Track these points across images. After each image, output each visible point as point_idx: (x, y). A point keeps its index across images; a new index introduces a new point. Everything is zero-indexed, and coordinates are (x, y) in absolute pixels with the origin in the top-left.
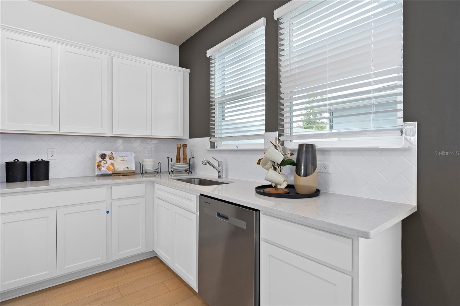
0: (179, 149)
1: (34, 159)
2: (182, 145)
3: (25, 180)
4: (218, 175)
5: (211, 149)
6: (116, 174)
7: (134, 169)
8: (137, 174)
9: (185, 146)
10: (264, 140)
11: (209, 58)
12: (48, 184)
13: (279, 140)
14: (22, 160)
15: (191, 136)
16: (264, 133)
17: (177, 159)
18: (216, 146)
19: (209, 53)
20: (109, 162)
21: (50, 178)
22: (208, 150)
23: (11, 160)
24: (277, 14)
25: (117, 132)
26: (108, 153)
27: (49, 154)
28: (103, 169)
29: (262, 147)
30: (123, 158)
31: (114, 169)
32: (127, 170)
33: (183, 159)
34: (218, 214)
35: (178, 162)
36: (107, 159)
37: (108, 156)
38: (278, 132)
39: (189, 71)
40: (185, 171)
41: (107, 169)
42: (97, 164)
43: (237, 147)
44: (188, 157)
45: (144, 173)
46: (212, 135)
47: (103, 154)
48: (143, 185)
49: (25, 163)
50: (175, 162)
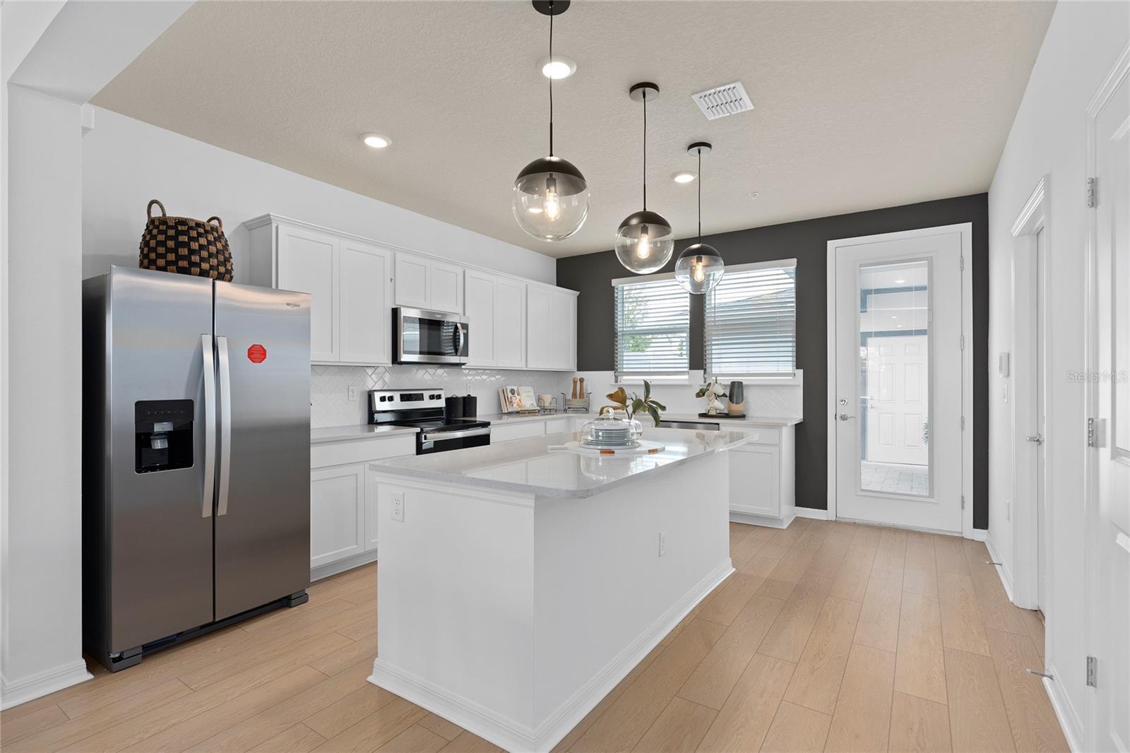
0: (575, 384)
7: (535, 407)
9: (582, 380)
10: (687, 376)
11: (614, 287)
14: (456, 396)
15: (581, 369)
16: (687, 370)
17: (573, 394)
19: (615, 283)
20: (518, 397)
21: (477, 414)
22: (612, 385)
26: (515, 388)
29: (687, 383)
30: (527, 393)
31: (520, 406)
33: (580, 394)
35: (575, 397)
36: (516, 394)
37: (516, 391)
38: (701, 371)
39: (578, 293)
40: (584, 408)
41: (517, 406)
44: (585, 392)
47: (512, 389)
50: (571, 396)
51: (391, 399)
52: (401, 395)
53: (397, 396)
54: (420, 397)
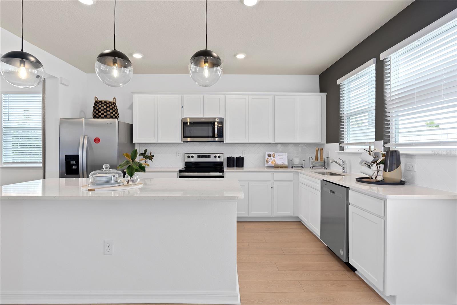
0: (317, 151)
1: (238, 156)
2: (319, 148)
3: (234, 167)
4: (343, 171)
5: (340, 152)
6: (276, 166)
7: (287, 164)
8: (289, 167)
9: (322, 149)
10: (374, 146)
11: (339, 85)
12: (243, 169)
13: (384, 146)
14: (233, 157)
15: (328, 142)
16: (374, 141)
17: (316, 158)
18: (345, 149)
19: (339, 82)
20: (273, 159)
21: (244, 166)
22: (338, 153)
23: (229, 157)
24: (382, 56)
25: (277, 141)
26: (272, 153)
27: (243, 154)
28: (269, 163)
30: (280, 156)
31: (275, 163)
32: (283, 164)
33: (320, 158)
34: (331, 191)
35: (317, 160)
36: (272, 157)
37: (272, 155)
38: (383, 141)
39: (326, 94)
40: (322, 167)
41: (271, 163)
42: (266, 160)
43: (359, 150)
44: (324, 156)
45: (293, 166)
46: (342, 141)
47: (269, 154)
48: (292, 174)
49: (234, 158)
50: (314, 160)
51: (192, 157)
52: (198, 155)
53: (195, 156)
54: (209, 157)
